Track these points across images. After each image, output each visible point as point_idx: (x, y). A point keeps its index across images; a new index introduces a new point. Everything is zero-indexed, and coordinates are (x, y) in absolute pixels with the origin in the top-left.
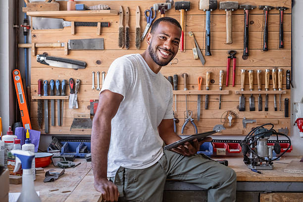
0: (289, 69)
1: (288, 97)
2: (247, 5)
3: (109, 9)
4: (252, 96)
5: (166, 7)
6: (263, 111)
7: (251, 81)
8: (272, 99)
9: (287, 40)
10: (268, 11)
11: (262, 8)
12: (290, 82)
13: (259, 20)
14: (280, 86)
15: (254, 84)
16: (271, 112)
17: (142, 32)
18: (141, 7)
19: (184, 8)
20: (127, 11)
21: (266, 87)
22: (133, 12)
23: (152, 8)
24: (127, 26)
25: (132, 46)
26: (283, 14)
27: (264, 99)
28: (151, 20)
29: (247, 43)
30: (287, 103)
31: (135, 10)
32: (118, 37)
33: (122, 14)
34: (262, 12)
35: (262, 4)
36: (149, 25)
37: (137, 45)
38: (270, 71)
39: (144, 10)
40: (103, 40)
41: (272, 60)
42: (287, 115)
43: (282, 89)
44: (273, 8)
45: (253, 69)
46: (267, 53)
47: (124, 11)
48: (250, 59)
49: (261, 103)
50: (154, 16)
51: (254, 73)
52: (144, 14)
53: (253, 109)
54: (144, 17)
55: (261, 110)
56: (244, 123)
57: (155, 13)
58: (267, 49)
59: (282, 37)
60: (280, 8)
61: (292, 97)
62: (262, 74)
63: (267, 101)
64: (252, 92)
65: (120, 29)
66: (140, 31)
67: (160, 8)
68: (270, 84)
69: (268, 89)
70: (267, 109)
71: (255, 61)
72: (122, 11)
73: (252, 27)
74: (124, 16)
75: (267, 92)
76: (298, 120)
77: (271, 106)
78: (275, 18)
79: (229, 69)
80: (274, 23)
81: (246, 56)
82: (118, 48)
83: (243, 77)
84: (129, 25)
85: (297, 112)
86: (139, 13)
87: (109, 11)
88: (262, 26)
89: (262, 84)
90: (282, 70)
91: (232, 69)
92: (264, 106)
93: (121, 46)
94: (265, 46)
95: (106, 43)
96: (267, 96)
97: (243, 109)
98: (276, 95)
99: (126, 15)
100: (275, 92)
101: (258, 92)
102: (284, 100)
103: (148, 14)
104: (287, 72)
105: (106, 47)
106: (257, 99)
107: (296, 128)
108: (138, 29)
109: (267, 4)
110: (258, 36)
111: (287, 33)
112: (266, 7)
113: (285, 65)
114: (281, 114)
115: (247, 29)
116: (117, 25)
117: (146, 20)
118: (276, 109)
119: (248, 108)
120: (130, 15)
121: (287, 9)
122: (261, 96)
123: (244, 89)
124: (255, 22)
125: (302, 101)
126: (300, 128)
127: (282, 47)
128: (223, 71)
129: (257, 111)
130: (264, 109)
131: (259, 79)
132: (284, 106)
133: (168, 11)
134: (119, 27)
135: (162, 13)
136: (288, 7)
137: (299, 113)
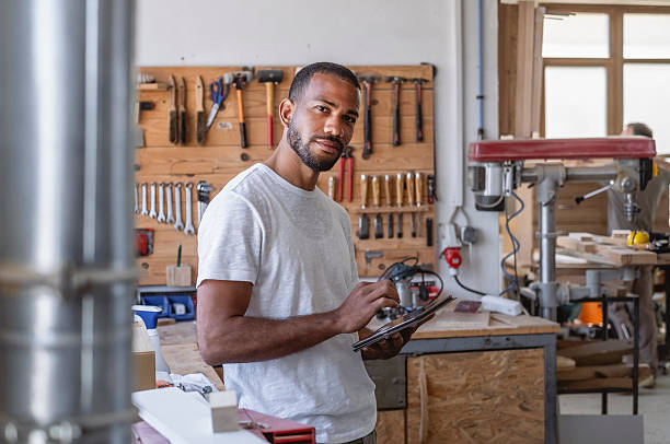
0: (432, 172)
1: (430, 216)
2: (368, 75)
3: (153, 82)
4: (379, 216)
5: (245, 79)
6: (395, 238)
7: (376, 192)
8: (408, 220)
9: (428, 128)
10: (400, 84)
11: (391, 79)
12: (434, 192)
13: (385, 96)
14: (418, 199)
15: (381, 197)
16: (407, 240)
17: (207, 117)
18: (205, 79)
19: (273, 80)
20: (181, 83)
21: (399, 201)
22: (190, 86)
23: (222, 80)
24: (182, 109)
25: (190, 141)
26: (422, 89)
27: (396, 220)
28: (220, 98)
29: (369, 135)
30: (430, 224)
31: (194, 82)
32: (168, 126)
33: (173, 90)
34: (389, 85)
35: (390, 74)
36: (216, 106)
37: (199, 139)
38: (404, 178)
39: (208, 83)
40: (144, 131)
41: (406, 159)
42: (430, 243)
43: (422, 204)
44: (405, 80)
45: (379, 173)
46: (399, 148)
47: (176, 84)
48: (374, 158)
49: (391, 226)
50: (225, 92)
51: (381, 180)
52: (208, 88)
53: (379, 236)
54: (208, 93)
55: (391, 236)
56: (366, 258)
57: (225, 88)
58: (399, 143)
59: (420, 125)
60: (416, 80)
61: (437, 215)
62: (393, 181)
63: (401, 224)
64: (378, 210)
65: (172, 113)
66: (203, 116)
67: (236, 80)
68: (405, 197)
69: (402, 205)
70: (400, 236)
71: (381, 161)
72: (172, 83)
73: (376, 108)
74: (177, 91)
75: (399, 209)
76: (446, 250)
77: (407, 231)
78: (409, 95)
79: (343, 174)
80: (408, 103)
81: (368, 153)
82: (169, 143)
83: (364, 188)
84: (185, 107)
85: (444, 237)
86: (201, 89)
87: (154, 86)
88: (390, 106)
89: (393, 197)
90: (422, 175)
91: (348, 174)
92: (396, 230)
93: (172, 140)
94: (396, 139)
95: (147, 135)
96: (401, 215)
97: (365, 237)
98: (413, 214)
99: (180, 90)
100: (411, 208)
101: (387, 209)
102: (425, 221)
103: (216, 88)
104: (429, 178)
105: (149, 142)
106: (386, 220)
107: (444, 264)
108: (200, 113)
109: (397, 75)
110: (384, 123)
111: (427, 118)
112: (396, 79)
113: (420, 167)
114: (421, 242)
115: (369, 112)
116: (166, 107)
117: (212, 98)
118: (414, 235)
119: (373, 232)
120: (186, 91)
121: (426, 81)
122: (391, 216)
123: (367, 206)
124: (380, 102)
125: (453, 222)
126: (450, 262)
127: (421, 139)
128: (335, 179)
129: (386, 238)
130: (396, 235)
131: (388, 189)
132: (425, 230)
133: (247, 84)
134: (169, 110)
135: (238, 87)
136: (427, 78)
137: (448, 239)
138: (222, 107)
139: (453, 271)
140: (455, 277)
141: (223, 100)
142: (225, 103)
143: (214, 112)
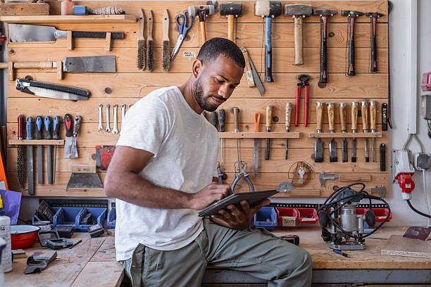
0: (386, 101)
1: (384, 142)
2: (324, 9)
3: (124, 13)
4: (333, 141)
5: (207, 11)
6: (350, 162)
7: (331, 119)
8: (361, 145)
9: (383, 60)
10: (355, 18)
11: (346, 14)
12: (388, 120)
13: (341, 30)
14: (372, 127)
15: (336, 123)
16: (361, 164)
17: (172, 47)
18: (171, 11)
19: (233, 13)
20: (149, 16)
21: (353, 127)
22: (158, 18)
23: (187, 13)
24: (150, 38)
25: (157, 67)
26: (377, 22)
27: (350, 145)
28: (185, 29)
29: (325, 65)
30: (383, 150)
31: (162, 15)
32: (136, 54)
33: (143, 21)
34: (345, 19)
35: (346, 9)
36: (182, 36)
37: (165, 66)
38: (359, 105)
39: (174, 15)
40: (116, 58)
41: (360, 88)
42: (383, 168)
43: (376, 131)
44: (361, 14)
45: (334, 101)
46: (353, 78)
47: (144, 16)
48: (329, 87)
49: (346, 150)
50: (190, 24)
51: (336, 107)
52: (174, 21)
53: (334, 160)
54: (175, 25)
55: (345, 160)
56: (321, 180)
57: (190, 20)
58: (353, 73)
59: (375, 56)
60: (371, 14)
61: (391, 141)
62: (347, 109)
63: (355, 149)
64: (332, 135)
65: (140, 42)
66: (169, 45)
67: (198, 12)
68: (359, 124)
69: (356, 131)
70: (354, 160)
71: (337, 90)
72: (142, 16)
73: (332, 40)
74: (145, 23)
75: (354, 135)
76: (399, 175)
77: (361, 156)
78: (365, 28)
79: (299, 101)
80: (363, 36)
81: (324, 82)
82: (137, 70)
83: (319, 113)
84: (153, 37)
85: (397, 163)
86: (168, 20)
87: (122, 17)
88: (346, 39)
89: (348, 123)
90: (376, 104)
91: (304, 101)
92: (351, 155)
93: (140, 66)
94: (351, 69)
95: (119, 62)
96: (355, 140)
97: (319, 160)
98: (367, 139)
99: (148, 22)
100: (366, 134)
101: (341, 134)
102: (378, 146)
103: (181, 20)
104: (383, 106)
105: (120, 69)
106: (340, 145)
107: (396, 188)
108: (166, 43)
109: (353, 9)
110: (340, 55)
111: (382, 50)
112: (352, 13)
113: (380, 97)
114: (374, 167)
115: (325, 43)
116: (136, 36)
117: (178, 30)
118: (367, 160)
119: (327, 157)
120: (154, 22)
121: (381, 15)
122: (345, 141)
123: (321, 131)
124: (336, 34)
125: (406, 148)
126: (403, 186)
127: (375, 70)
128: (291, 105)
129: (340, 162)
130: (350, 159)
131: (342, 115)
132: (378, 155)
133: (210, 17)
134: (138, 39)
135: (202, 19)
136: (383, 13)
137: (401, 164)
138: (187, 37)
139: (405, 196)
140: (408, 201)
141: (188, 31)
142: (189, 34)
143: (179, 42)
